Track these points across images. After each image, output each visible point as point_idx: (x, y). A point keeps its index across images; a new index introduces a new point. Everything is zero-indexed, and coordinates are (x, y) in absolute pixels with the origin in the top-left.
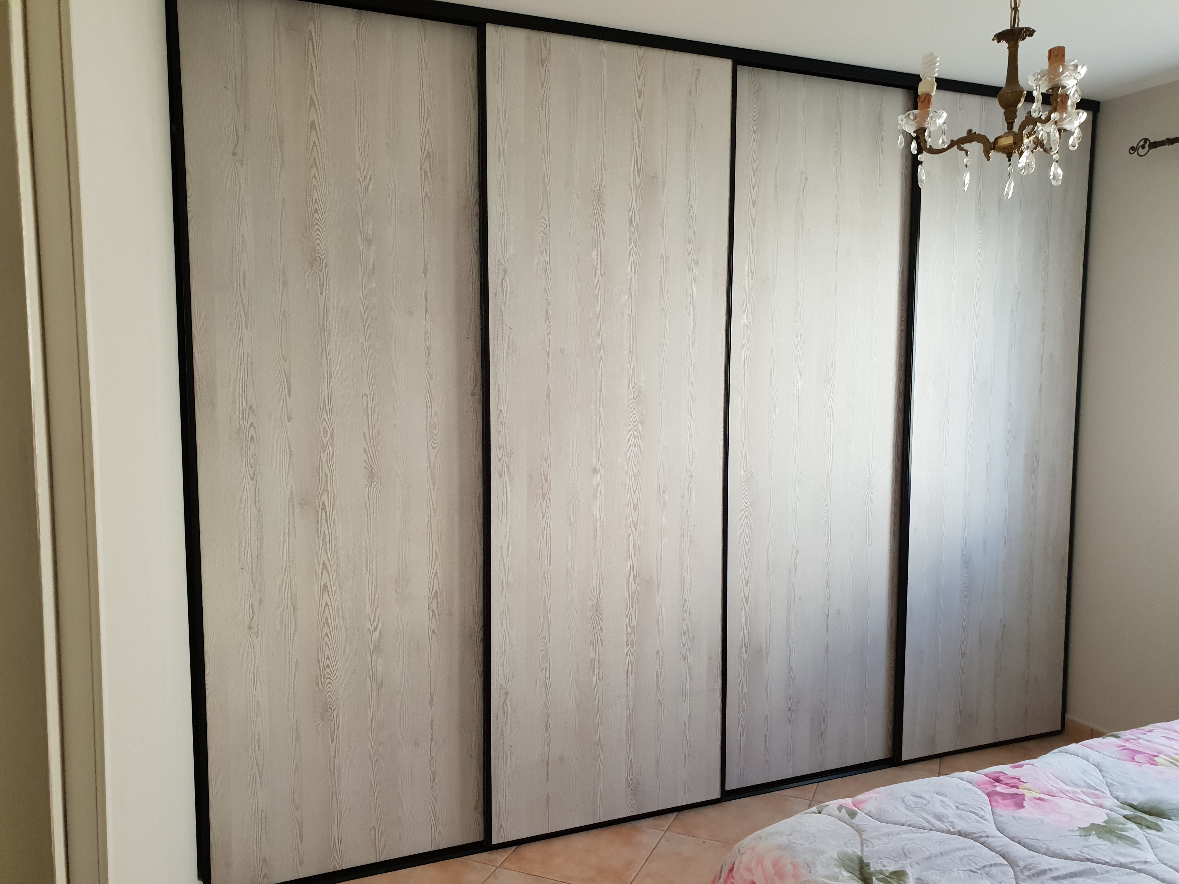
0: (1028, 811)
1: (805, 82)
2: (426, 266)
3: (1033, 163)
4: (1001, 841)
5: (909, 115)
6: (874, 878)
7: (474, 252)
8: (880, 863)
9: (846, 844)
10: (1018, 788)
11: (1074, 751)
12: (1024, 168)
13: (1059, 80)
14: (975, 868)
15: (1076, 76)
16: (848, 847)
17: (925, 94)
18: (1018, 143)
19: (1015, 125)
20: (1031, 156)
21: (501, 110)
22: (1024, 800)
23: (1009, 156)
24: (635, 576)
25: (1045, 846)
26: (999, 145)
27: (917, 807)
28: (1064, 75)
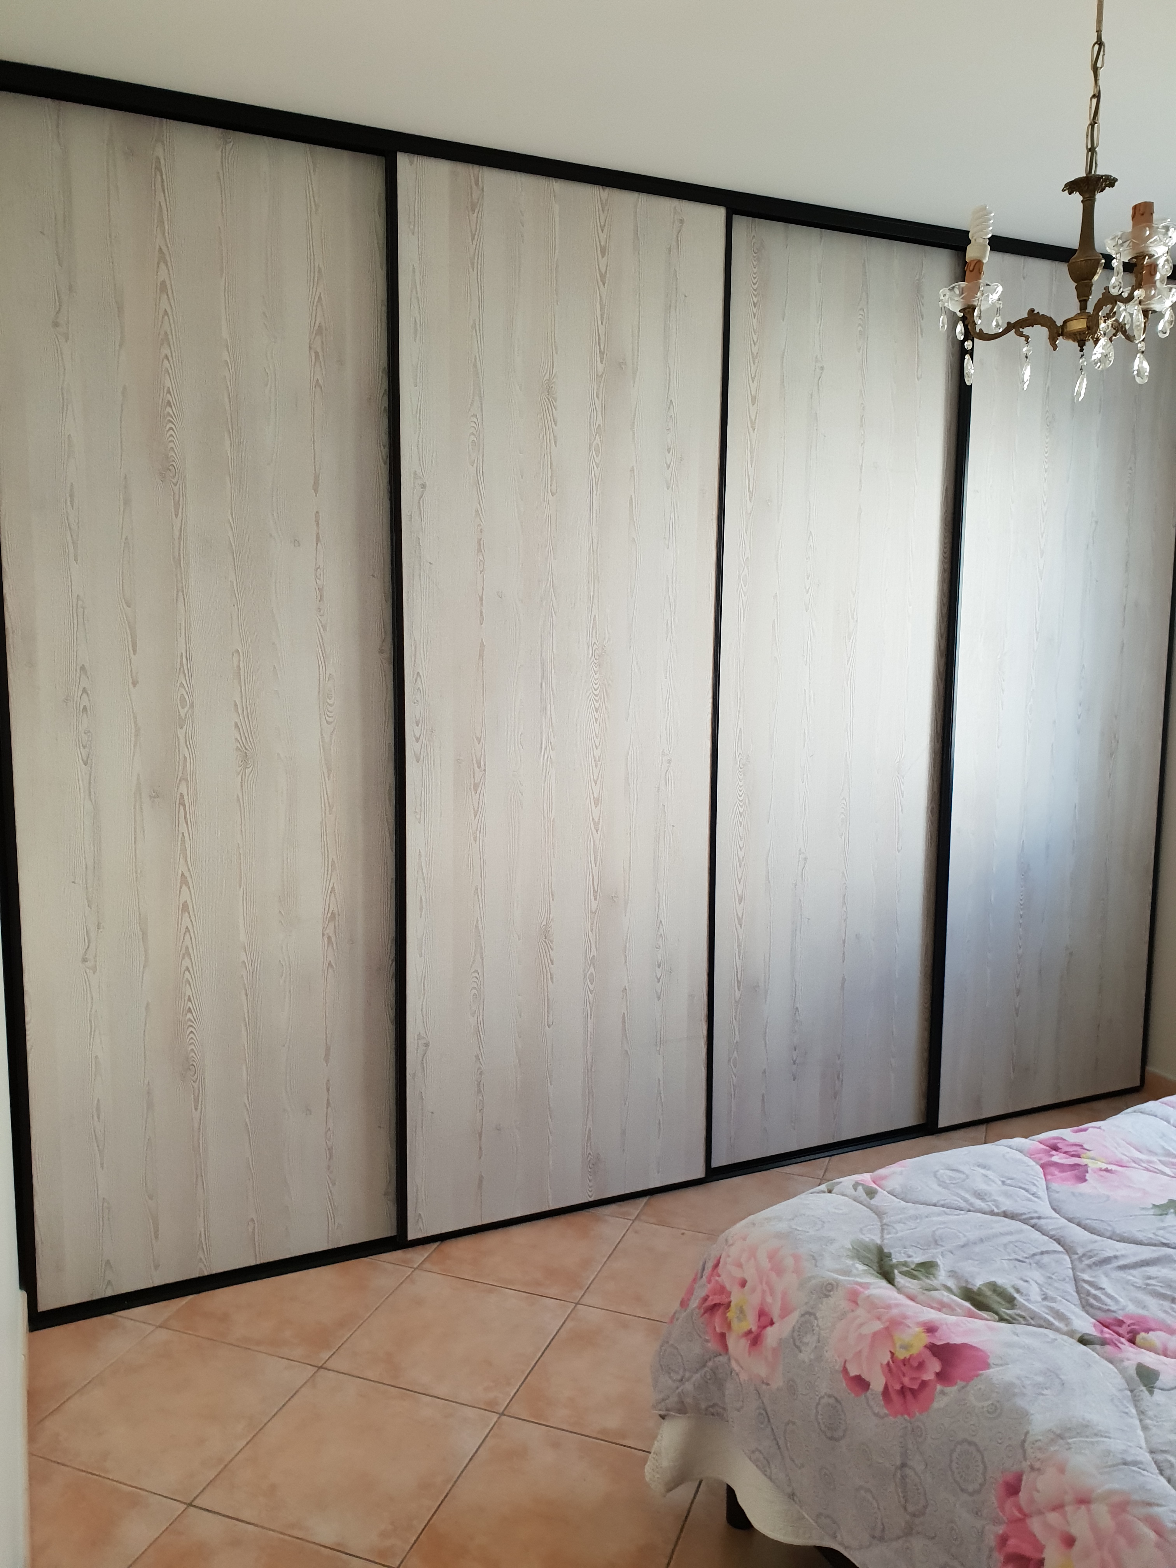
0: (1092, 1186)
1: (821, 241)
2: (317, 478)
3: (1111, 354)
4: (1056, 1222)
5: (953, 288)
6: (896, 1272)
7: (381, 461)
8: (904, 1253)
9: (861, 1230)
10: (1080, 1157)
11: (1151, 1111)
12: (1100, 362)
13: (1145, 246)
14: (1023, 1257)
15: (1167, 242)
16: (864, 1234)
17: (973, 260)
18: (1092, 329)
19: (1089, 303)
20: (1108, 345)
21: (417, 270)
22: (1087, 1172)
23: (1082, 345)
24: (595, 892)
25: (1109, 1229)
26: (1068, 329)
27: (952, 1183)
28: (1152, 240)
